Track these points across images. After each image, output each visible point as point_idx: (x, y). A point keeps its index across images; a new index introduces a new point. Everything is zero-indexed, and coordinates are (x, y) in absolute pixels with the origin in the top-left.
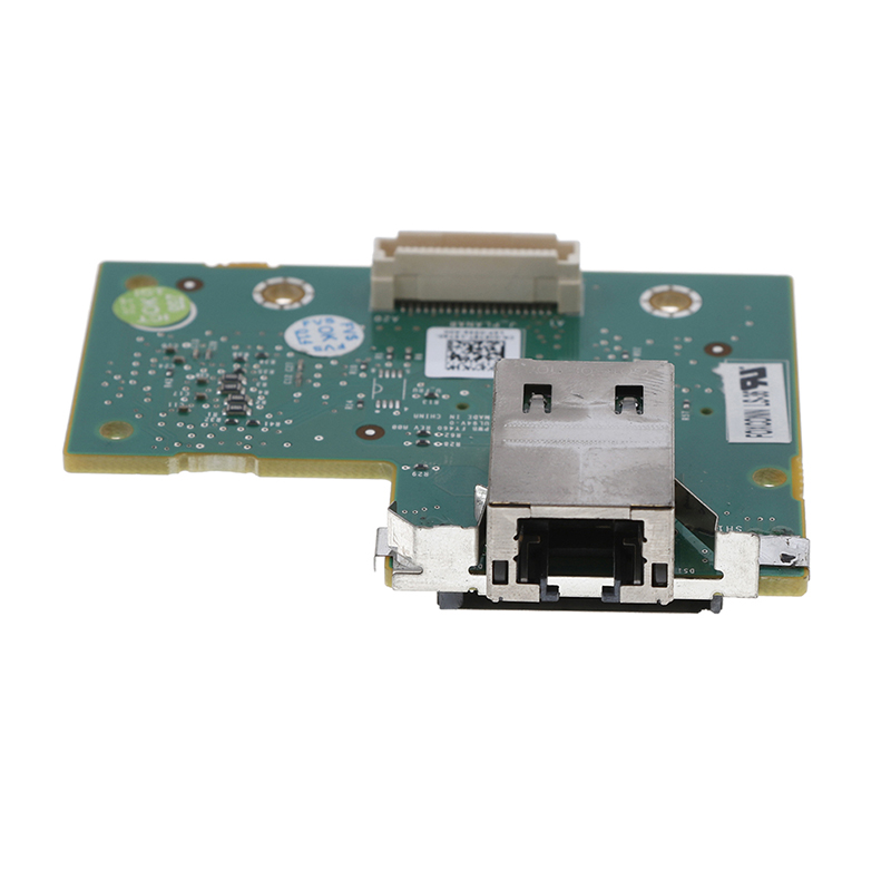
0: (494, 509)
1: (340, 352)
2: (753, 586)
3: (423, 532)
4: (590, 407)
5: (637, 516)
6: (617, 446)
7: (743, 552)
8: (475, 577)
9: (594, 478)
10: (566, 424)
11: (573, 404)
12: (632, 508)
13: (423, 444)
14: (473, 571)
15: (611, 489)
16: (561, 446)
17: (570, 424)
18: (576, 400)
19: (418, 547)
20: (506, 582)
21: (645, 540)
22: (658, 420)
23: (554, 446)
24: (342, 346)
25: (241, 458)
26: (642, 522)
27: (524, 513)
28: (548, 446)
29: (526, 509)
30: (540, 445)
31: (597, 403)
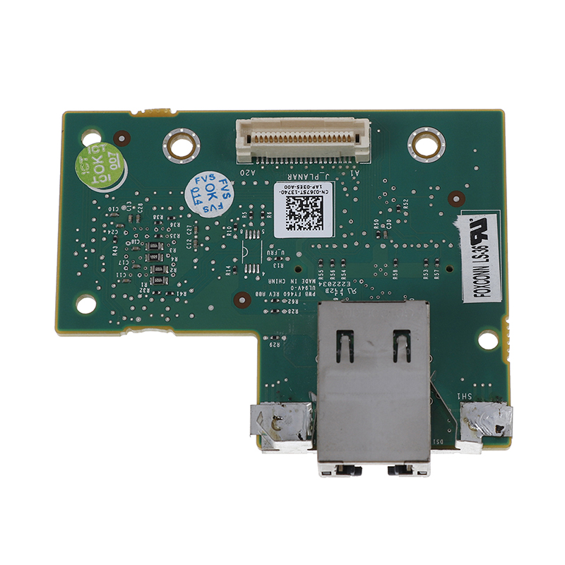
1: (220, 213)
10: (363, 374)
11: (367, 352)
12: (405, 462)
15: (392, 445)
16: (360, 400)
18: (369, 347)
23: (356, 399)
24: (221, 206)
30: (347, 398)
31: (382, 351)
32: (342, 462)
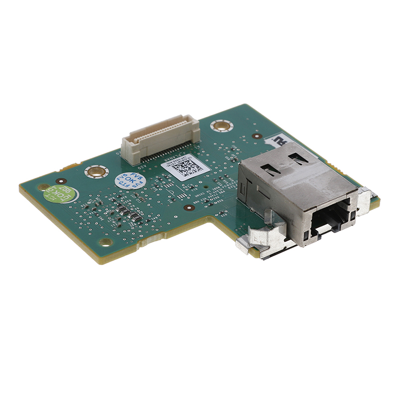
1: (143, 185)
2: (368, 209)
3: (270, 232)
4: (290, 166)
5: (348, 196)
6: (316, 176)
7: (366, 198)
8: (286, 242)
9: (324, 189)
10: (290, 175)
11: (284, 167)
12: (347, 194)
13: (211, 205)
14: (285, 240)
18: (282, 166)
19: (269, 239)
20: (307, 239)
21: (349, 205)
22: (316, 162)
24: (141, 182)
25: (159, 235)
26: (350, 198)
27: (314, 210)
30: (293, 185)
31: (290, 164)
32: (316, 207)
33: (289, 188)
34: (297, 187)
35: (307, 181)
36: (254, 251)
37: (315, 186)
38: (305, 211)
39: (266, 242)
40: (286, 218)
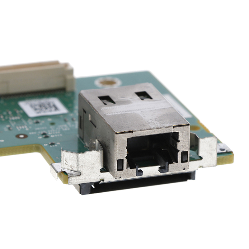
0: (118, 135)
2: (214, 161)
3: (81, 155)
4: (130, 100)
5: (176, 130)
6: (152, 109)
7: (210, 146)
8: (103, 173)
9: (151, 120)
10: (125, 105)
11: (122, 100)
12: (174, 127)
13: (47, 137)
14: (102, 171)
15: (161, 122)
16: (128, 112)
17: (127, 105)
18: (122, 98)
19: (79, 163)
20: (122, 169)
21: (179, 141)
22: (160, 100)
23: (126, 113)
26: (178, 133)
27: (130, 135)
28: (124, 113)
29: (131, 133)
30: (121, 113)
31: (131, 98)
32: (132, 132)
33: (115, 115)
34: (124, 115)
35: (139, 112)
36: (63, 175)
37: (145, 116)
38: (117, 133)
39: (76, 166)
40: (105, 145)
